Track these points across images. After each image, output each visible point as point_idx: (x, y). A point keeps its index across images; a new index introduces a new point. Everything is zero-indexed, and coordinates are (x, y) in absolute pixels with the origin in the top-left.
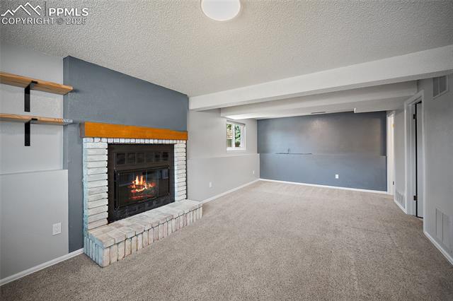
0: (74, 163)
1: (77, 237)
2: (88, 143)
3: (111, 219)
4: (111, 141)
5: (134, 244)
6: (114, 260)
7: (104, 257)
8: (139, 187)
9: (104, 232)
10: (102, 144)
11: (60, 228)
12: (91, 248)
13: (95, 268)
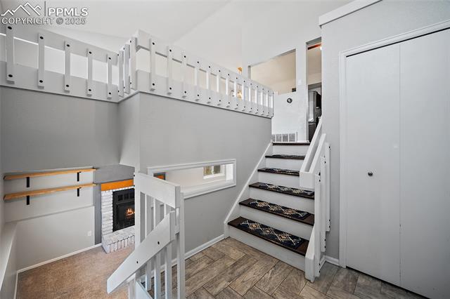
0: (98, 203)
1: (98, 239)
2: (104, 193)
3: (114, 230)
4: (114, 190)
5: (123, 244)
6: (112, 250)
7: (107, 248)
8: (130, 213)
9: (110, 236)
10: (110, 193)
11: (91, 233)
12: (104, 243)
13: (104, 253)
